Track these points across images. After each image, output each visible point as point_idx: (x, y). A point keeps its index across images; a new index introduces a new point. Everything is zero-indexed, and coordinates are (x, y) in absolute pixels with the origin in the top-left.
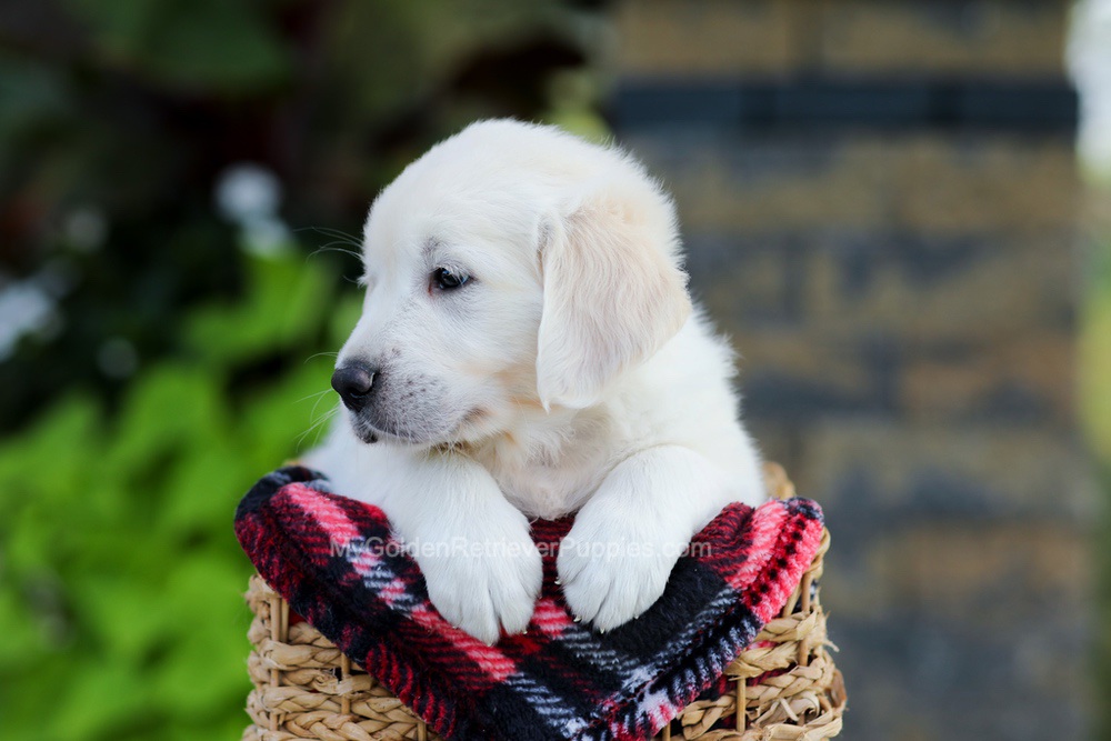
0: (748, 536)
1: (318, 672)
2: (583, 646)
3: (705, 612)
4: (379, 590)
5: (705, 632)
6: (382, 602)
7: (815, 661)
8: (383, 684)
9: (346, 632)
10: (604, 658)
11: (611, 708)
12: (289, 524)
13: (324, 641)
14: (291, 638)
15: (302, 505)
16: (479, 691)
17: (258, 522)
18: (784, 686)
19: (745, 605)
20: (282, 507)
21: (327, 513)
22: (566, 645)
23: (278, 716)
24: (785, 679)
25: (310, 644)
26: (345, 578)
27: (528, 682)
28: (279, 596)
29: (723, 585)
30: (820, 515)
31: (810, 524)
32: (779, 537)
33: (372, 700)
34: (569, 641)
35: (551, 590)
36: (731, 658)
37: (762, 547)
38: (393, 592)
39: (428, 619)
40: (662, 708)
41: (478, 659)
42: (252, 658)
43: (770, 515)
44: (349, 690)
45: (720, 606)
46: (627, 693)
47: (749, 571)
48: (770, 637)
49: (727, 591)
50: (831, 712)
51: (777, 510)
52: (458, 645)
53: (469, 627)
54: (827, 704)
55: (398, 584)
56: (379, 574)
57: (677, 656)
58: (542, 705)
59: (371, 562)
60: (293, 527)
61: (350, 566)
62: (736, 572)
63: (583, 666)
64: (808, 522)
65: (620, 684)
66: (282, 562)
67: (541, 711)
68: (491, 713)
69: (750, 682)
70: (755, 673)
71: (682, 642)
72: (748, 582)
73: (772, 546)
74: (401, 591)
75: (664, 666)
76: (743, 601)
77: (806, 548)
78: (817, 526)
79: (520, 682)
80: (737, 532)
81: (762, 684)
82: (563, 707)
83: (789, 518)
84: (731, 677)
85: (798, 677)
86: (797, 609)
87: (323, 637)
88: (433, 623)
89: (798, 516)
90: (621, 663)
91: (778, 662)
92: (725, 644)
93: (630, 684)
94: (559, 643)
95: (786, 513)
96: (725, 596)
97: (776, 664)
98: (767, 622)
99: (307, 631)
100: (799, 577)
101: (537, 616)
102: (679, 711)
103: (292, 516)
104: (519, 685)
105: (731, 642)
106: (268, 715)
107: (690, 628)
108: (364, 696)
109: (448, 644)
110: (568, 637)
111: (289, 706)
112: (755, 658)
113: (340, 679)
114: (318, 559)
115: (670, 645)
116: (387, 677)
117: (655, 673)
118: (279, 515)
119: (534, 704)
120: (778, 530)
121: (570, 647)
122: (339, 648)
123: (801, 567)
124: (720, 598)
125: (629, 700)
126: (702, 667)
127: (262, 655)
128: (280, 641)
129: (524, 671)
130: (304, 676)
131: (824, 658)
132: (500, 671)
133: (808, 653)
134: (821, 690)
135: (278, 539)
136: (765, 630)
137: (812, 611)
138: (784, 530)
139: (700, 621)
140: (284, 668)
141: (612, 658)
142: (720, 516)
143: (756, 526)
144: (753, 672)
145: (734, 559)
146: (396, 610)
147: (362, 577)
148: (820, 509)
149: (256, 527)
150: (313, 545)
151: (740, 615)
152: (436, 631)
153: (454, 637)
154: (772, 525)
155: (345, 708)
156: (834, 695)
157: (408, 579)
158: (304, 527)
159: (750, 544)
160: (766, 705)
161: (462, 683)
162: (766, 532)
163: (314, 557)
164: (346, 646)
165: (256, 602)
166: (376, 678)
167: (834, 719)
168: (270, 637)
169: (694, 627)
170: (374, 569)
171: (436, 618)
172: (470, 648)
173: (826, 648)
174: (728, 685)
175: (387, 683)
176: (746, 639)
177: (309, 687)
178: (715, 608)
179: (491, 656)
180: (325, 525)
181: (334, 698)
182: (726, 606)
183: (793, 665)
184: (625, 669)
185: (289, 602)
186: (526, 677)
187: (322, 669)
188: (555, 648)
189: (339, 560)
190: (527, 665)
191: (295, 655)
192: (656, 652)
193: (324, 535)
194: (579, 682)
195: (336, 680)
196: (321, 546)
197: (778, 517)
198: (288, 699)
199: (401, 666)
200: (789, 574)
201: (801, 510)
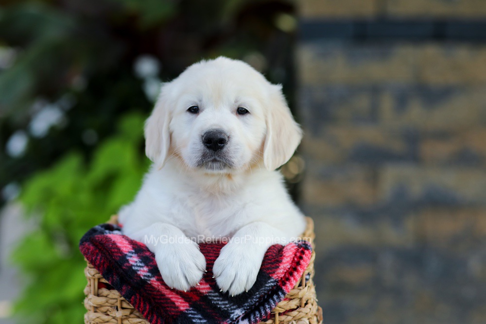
0: (281, 258)
1: (109, 308)
2: (215, 299)
3: (263, 288)
4: (138, 271)
5: (264, 296)
6: (139, 276)
7: (307, 306)
9: (124, 288)
10: (224, 304)
12: (105, 244)
14: (99, 294)
16: (174, 315)
17: (91, 245)
18: (294, 315)
19: (279, 286)
24: (295, 313)
26: (125, 265)
27: (194, 312)
29: (270, 278)
30: (311, 248)
31: (306, 252)
32: (294, 258)
33: (130, 319)
34: (210, 296)
36: (274, 306)
37: (286, 263)
38: (143, 271)
39: (156, 283)
41: (175, 301)
42: (85, 301)
43: (290, 249)
44: (121, 315)
45: (270, 286)
46: (232, 320)
47: (280, 272)
48: (289, 297)
49: (272, 280)
51: (293, 247)
52: (167, 296)
54: (313, 323)
55: (146, 269)
56: (138, 264)
57: (252, 305)
58: (198, 323)
59: (136, 259)
60: (107, 245)
61: (128, 261)
62: (275, 272)
63: (215, 307)
65: (230, 316)
66: (101, 258)
69: (280, 314)
70: (282, 311)
71: (255, 300)
72: (281, 276)
73: (291, 262)
74: (147, 272)
75: (247, 309)
76: (279, 284)
77: (304, 263)
78: (310, 252)
79: (190, 312)
80: (276, 256)
81: (285, 315)
83: (298, 250)
84: (273, 313)
85: (300, 312)
86: (300, 285)
88: (158, 286)
89: (302, 249)
90: (230, 307)
91: (292, 306)
92: (272, 301)
93: (234, 316)
94: (206, 296)
95: (297, 247)
96: (271, 282)
97: (290, 307)
98: (288, 292)
99: (105, 291)
100: (301, 274)
104: (190, 314)
105: (274, 301)
107: (257, 294)
108: (127, 317)
109: (163, 295)
110: (210, 294)
111: (98, 320)
112: (283, 305)
114: (115, 257)
115: (249, 300)
116: (139, 307)
117: (243, 312)
119: (195, 323)
120: (293, 255)
121: (210, 298)
123: (302, 270)
124: (269, 283)
125: (233, 323)
126: (262, 310)
127: (88, 300)
128: (95, 295)
129: (192, 307)
130: (104, 309)
131: (312, 305)
132: (183, 306)
133: (305, 302)
136: (287, 294)
137: (306, 286)
138: (296, 255)
139: (262, 292)
140: (96, 306)
141: (226, 304)
143: (284, 254)
145: (273, 268)
146: (144, 279)
147: (132, 265)
148: (311, 245)
149: (90, 247)
150: (114, 252)
151: (278, 290)
152: (159, 289)
153: (166, 293)
154: (291, 253)
155: (119, 322)
157: (150, 267)
158: (110, 246)
159: (281, 262)
160: (287, 323)
161: (168, 311)
162: (288, 256)
164: (123, 293)
168: (91, 293)
169: (259, 294)
170: (136, 262)
172: (172, 297)
174: (272, 315)
175: (139, 310)
176: (280, 300)
177: (106, 313)
178: (268, 287)
179: (180, 300)
180: (119, 245)
181: (115, 318)
182: (272, 286)
183: (298, 307)
184: (232, 310)
186: (193, 310)
187: (111, 307)
188: (204, 298)
189: (124, 258)
190: (193, 305)
191: (100, 300)
192: (244, 303)
193: (118, 249)
194: (214, 314)
195: (116, 311)
196: (117, 253)
197: (293, 250)
198: (98, 318)
199: (144, 303)
200: (298, 273)
201: (303, 246)
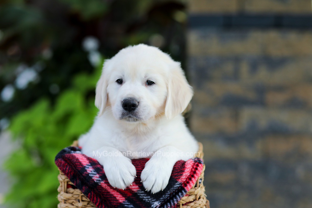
0: (184, 169)
2: (142, 195)
3: (172, 188)
4: (93, 177)
5: (173, 193)
6: (93, 180)
7: (200, 199)
9: (84, 188)
10: (147, 198)
13: (75, 192)
14: (67, 191)
16: (116, 205)
18: (192, 205)
19: (183, 187)
21: (82, 157)
24: (192, 204)
26: (84, 173)
27: (128, 203)
29: (177, 182)
31: (200, 165)
32: (192, 169)
34: (139, 193)
36: (179, 200)
37: (187, 172)
38: (96, 177)
39: (104, 185)
41: (116, 197)
42: (58, 196)
43: (189, 163)
44: (82, 205)
47: (184, 178)
48: (189, 194)
51: (191, 162)
55: (98, 176)
56: (93, 173)
57: (165, 199)
59: (91, 169)
60: (73, 160)
61: (86, 171)
62: (180, 178)
63: (142, 200)
65: (151, 206)
66: (69, 169)
69: (183, 205)
70: (184, 203)
71: (167, 196)
72: (183, 181)
73: (190, 172)
75: (162, 202)
76: (182, 185)
77: (198, 172)
78: (202, 165)
81: (186, 205)
83: (195, 164)
84: (178, 204)
85: (195, 203)
86: (196, 186)
89: (197, 163)
90: (151, 200)
92: (178, 197)
93: (154, 206)
94: (136, 193)
95: (193, 162)
96: (178, 184)
97: (189, 200)
98: (188, 190)
99: (71, 190)
100: (197, 179)
103: (73, 158)
104: (126, 204)
108: (85, 206)
110: (138, 192)
112: (185, 199)
115: (164, 196)
116: (93, 200)
117: (160, 203)
120: (192, 167)
121: (139, 194)
123: (197, 177)
124: (176, 185)
126: (172, 202)
127: (60, 195)
128: (65, 192)
129: (127, 200)
130: (71, 201)
131: (203, 199)
132: (121, 200)
133: (198, 197)
134: (202, 206)
136: (188, 192)
137: (199, 187)
138: (193, 167)
139: (171, 190)
140: (65, 199)
141: (149, 198)
143: (186, 167)
146: (97, 182)
147: (89, 173)
148: (203, 161)
149: (62, 161)
150: (77, 165)
151: (182, 189)
152: (106, 189)
154: (190, 166)
157: (100, 174)
159: (184, 171)
161: (112, 203)
162: (188, 168)
163: (77, 168)
164: (83, 191)
168: (62, 191)
169: (170, 192)
170: (92, 171)
172: (114, 194)
173: (204, 195)
174: (177, 206)
175: (93, 202)
176: (183, 195)
177: (72, 204)
178: (175, 187)
179: (119, 196)
180: (80, 160)
181: (78, 207)
182: (178, 187)
183: (194, 200)
184: (152, 202)
187: (75, 200)
189: (84, 169)
190: (128, 199)
191: (68, 196)
192: (160, 198)
193: (80, 163)
194: (141, 205)
195: (78, 202)
196: (79, 165)
197: (192, 164)
198: (67, 207)
199: (97, 198)
200: (194, 179)
201: (198, 161)
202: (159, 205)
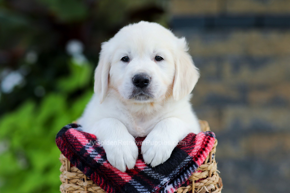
0: (194, 142)
1: (78, 180)
2: (150, 172)
3: (183, 163)
4: (94, 157)
5: (183, 168)
6: (95, 161)
7: (213, 176)
8: (95, 183)
9: (85, 169)
10: (155, 175)
11: (157, 189)
12: (70, 140)
13: (79, 171)
14: (71, 170)
15: (73, 134)
16: (122, 184)
17: (62, 139)
18: (205, 183)
20: (68, 135)
21: (80, 137)
22: (145, 172)
23: (68, 192)
24: (205, 181)
25: (76, 172)
26: (85, 154)
27: (135, 182)
28: (67, 159)
29: (188, 155)
30: (214, 136)
31: (212, 139)
32: (203, 142)
33: (93, 187)
34: (146, 171)
35: (140, 157)
36: (190, 175)
37: (198, 145)
38: (98, 158)
39: (107, 165)
40: (171, 189)
41: (121, 176)
42: (61, 176)
43: (200, 136)
44: (87, 184)
45: (187, 161)
46: (162, 185)
47: (195, 152)
48: (201, 169)
49: (189, 157)
50: (218, 189)
51: (203, 135)
52: (116, 172)
53: (118, 167)
54: (217, 187)
55: (99, 156)
56: (94, 153)
57: (175, 175)
58: (139, 188)
59: (92, 150)
60: (71, 140)
61: (86, 151)
62: (191, 152)
63: (150, 178)
64: (211, 138)
65: (160, 183)
66: (68, 150)
67: (139, 190)
68: (125, 190)
69: (196, 182)
70: (197, 179)
71: (177, 171)
72: (194, 155)
73: (201, 145)
74: (100, 158)
75: (172, 178)
76: (193, 160)
77: (210, 145)
78: (213, 139)
79: (133, 182)
80: (191, 141)
81: (199, 182)
82: (144, 189)
84: (190, 180)
85: (209, 180)
86: (208, 162)
87: (79, 170)
88: (109, 166)
89: (208, 137)
90: (160, 177)
91: (203, 176)
92: (188, 172)
93: (163, 182)
94: (143, 171)
95: (205, 136)
96: (188, 158)
97: (202, 177)
98: (200, 165)
99: (75, 169)
100: (209, 153)
101: (137, 164)
102: (176, 190)
103: (71, 137)
104: (132, 183)
105: (190, 171)
106: (65, 191)
107: (179, 167)
108: (91, 186)
109: (113, 172)
111: (70, 189)
112: (197, 175)
113: (84, 181)
114: (77, 149)
115: (173, 172)
116: (97, 181)
117: (169, 179)
118: (67, 137)
119: (136, 188)
120: (203, 140)
121: (146, 172)
122: (83, 173)
123: (209, 150)
124: (187, 159)
125: (162, 187)
126: (182, 178)
127: (63, 175)
128: (68, 171)
129: (134, 179)
130: (74, 181)
131: (216, 175)
132: (127, 179)
133: (211, 173)
134: (215, 183)
135: (67, 144)
136: (199, 167)
137: (212, 162)
138: (204, 140)
139: (182, 165)
140: (69, 179)
141: (157, 175)
142: (187, 136)
143: (196, 139)
144: (196, 179)
145: (191, 148)
146: (99, 163)
147: (89, 154)
148: (215, 134)
149: (61, 141)
150: (76, 145)
151: (192, 163)
152: (110, 168)
153: (115, 170)
154: (201, 139)
155: (86, 189)
156: (219, 185)
157: (102, 154)
158: (74, 141)
159: (195, 144)
160: (200, 188)
161: (117, 182)
162: (199, 141)
163: (76, 149)
164: (85, 173)
165: (62, 160)
166: (93, 181)
167: (219, 191)
168: (65, 170)
169: (180, 167)
170: (92, 152)
171: (110, 165)
172: (119, 173)
173: (217, 172)
174: (190, 182)
175: (97, 183)
176: (194, 170)
177: (76, 184)
178: (186, 162)
179: (125, 175)
180: (79, 140)
181: (83, 187)
182: (188, 161)
183: (207, 177)
184: (161, 178)
185: (70, 161)
186: (134, 181)
187: (79, 179)
188: (142, 173)
189: (83, 149)
190: (135, 177)
191: (72, 175)
192: (170, 174)
193: (79, 143)
194: (149, 182)
196: (78, 145)
197: (203, 137)
198: (70, 187)
199: (100, 178)
200: (206, 152)
201: (209, 135)
202: (169, 181)
